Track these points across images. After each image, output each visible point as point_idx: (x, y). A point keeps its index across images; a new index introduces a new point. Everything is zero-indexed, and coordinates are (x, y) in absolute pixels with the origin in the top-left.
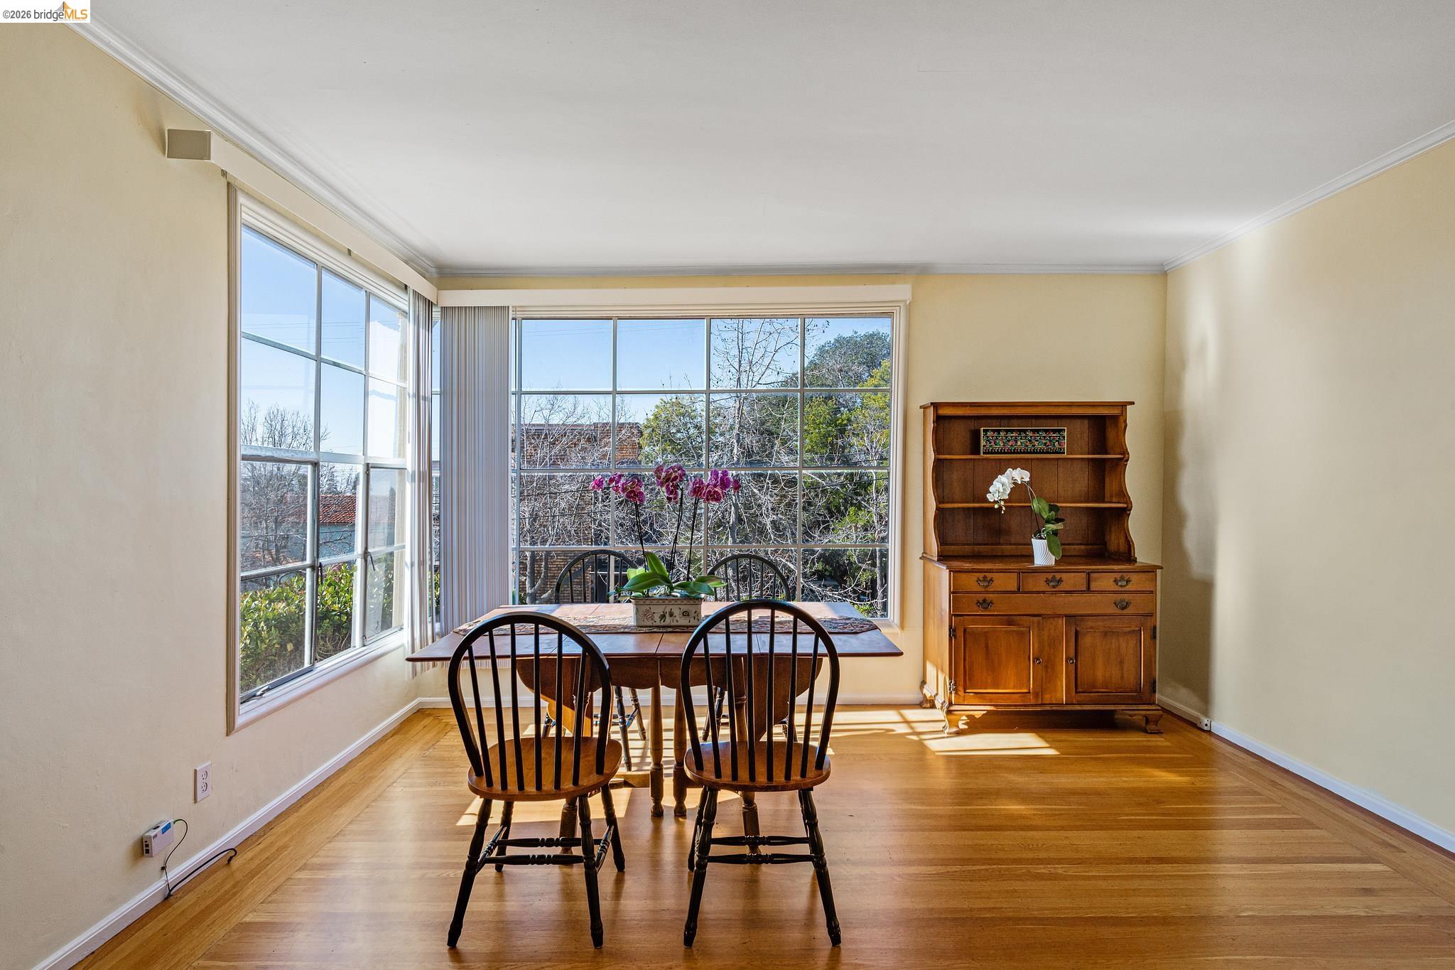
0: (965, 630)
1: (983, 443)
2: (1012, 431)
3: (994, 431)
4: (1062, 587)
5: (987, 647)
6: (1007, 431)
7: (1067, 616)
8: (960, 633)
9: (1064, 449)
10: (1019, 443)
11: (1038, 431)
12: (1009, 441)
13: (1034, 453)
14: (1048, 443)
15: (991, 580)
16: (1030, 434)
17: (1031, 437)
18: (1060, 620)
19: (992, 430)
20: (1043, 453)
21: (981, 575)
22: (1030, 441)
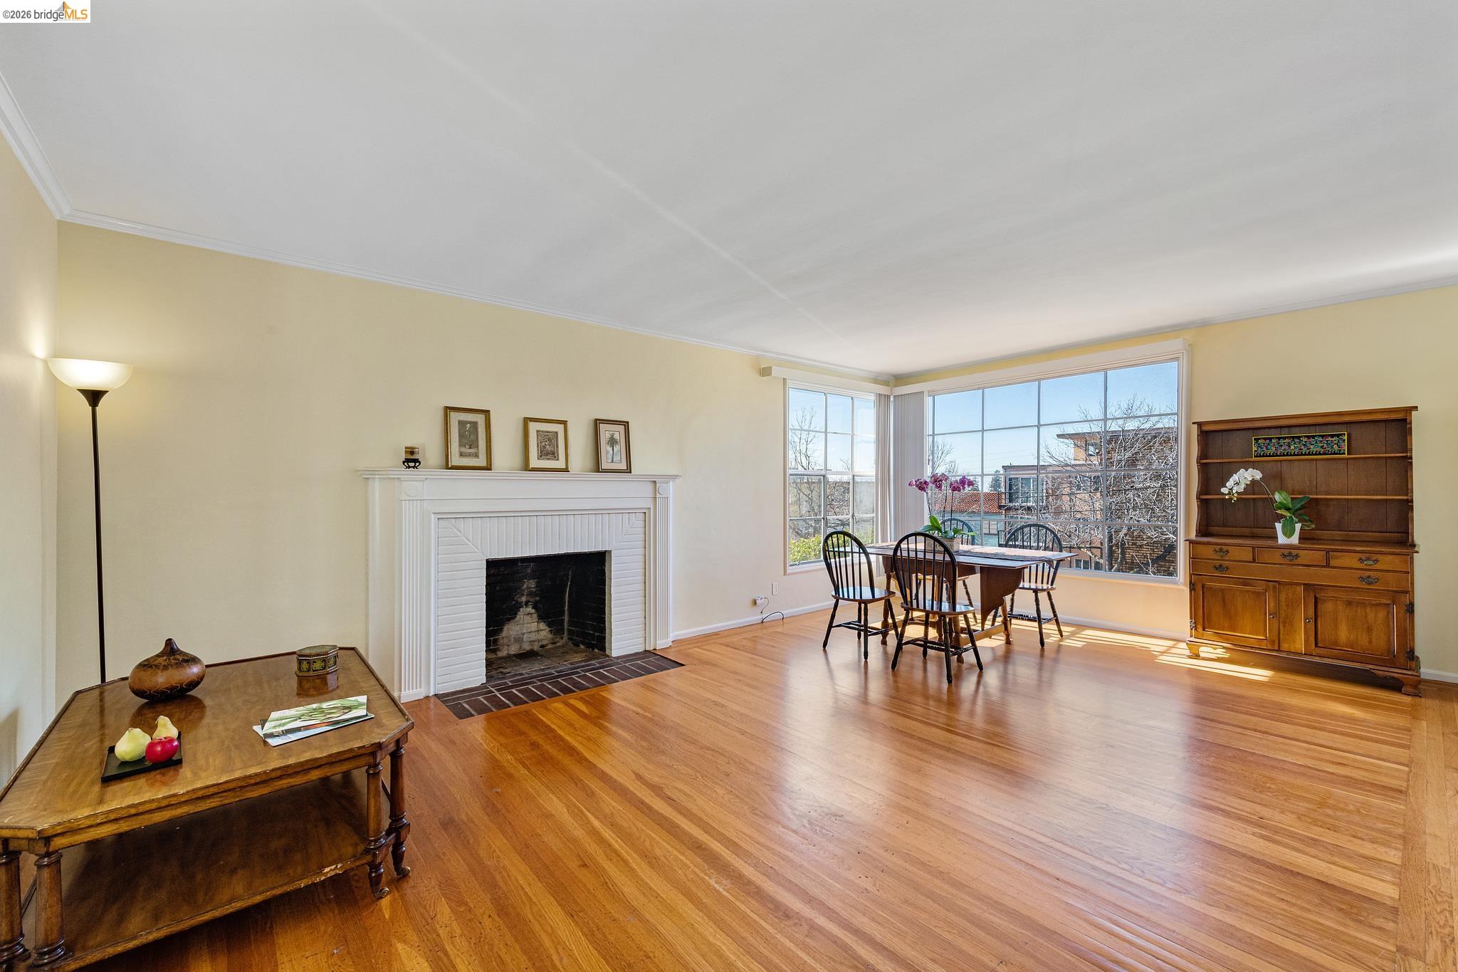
0: (1203, 586)
1: (1254, 448)
2: (1285, 438)
3: (1265, 439)
4: (1299, 561)
5: (1224, 600)
6: (1279, 438)
7: (1304, 584)
8: (1199, 587)
9: (1344, 450)
10: (1292, 447)
11: (1313, 437)
12: (1281, 446)
13: (1309, 454)
14: (1325, 446)
15: (1227, 551)
16: (1306, 439)
17: (1306, 442)
18: (1298, 588)
19: (1263, 438)
20: (1320, 454)
21: (1218, 548)
22: (1304, 445)
